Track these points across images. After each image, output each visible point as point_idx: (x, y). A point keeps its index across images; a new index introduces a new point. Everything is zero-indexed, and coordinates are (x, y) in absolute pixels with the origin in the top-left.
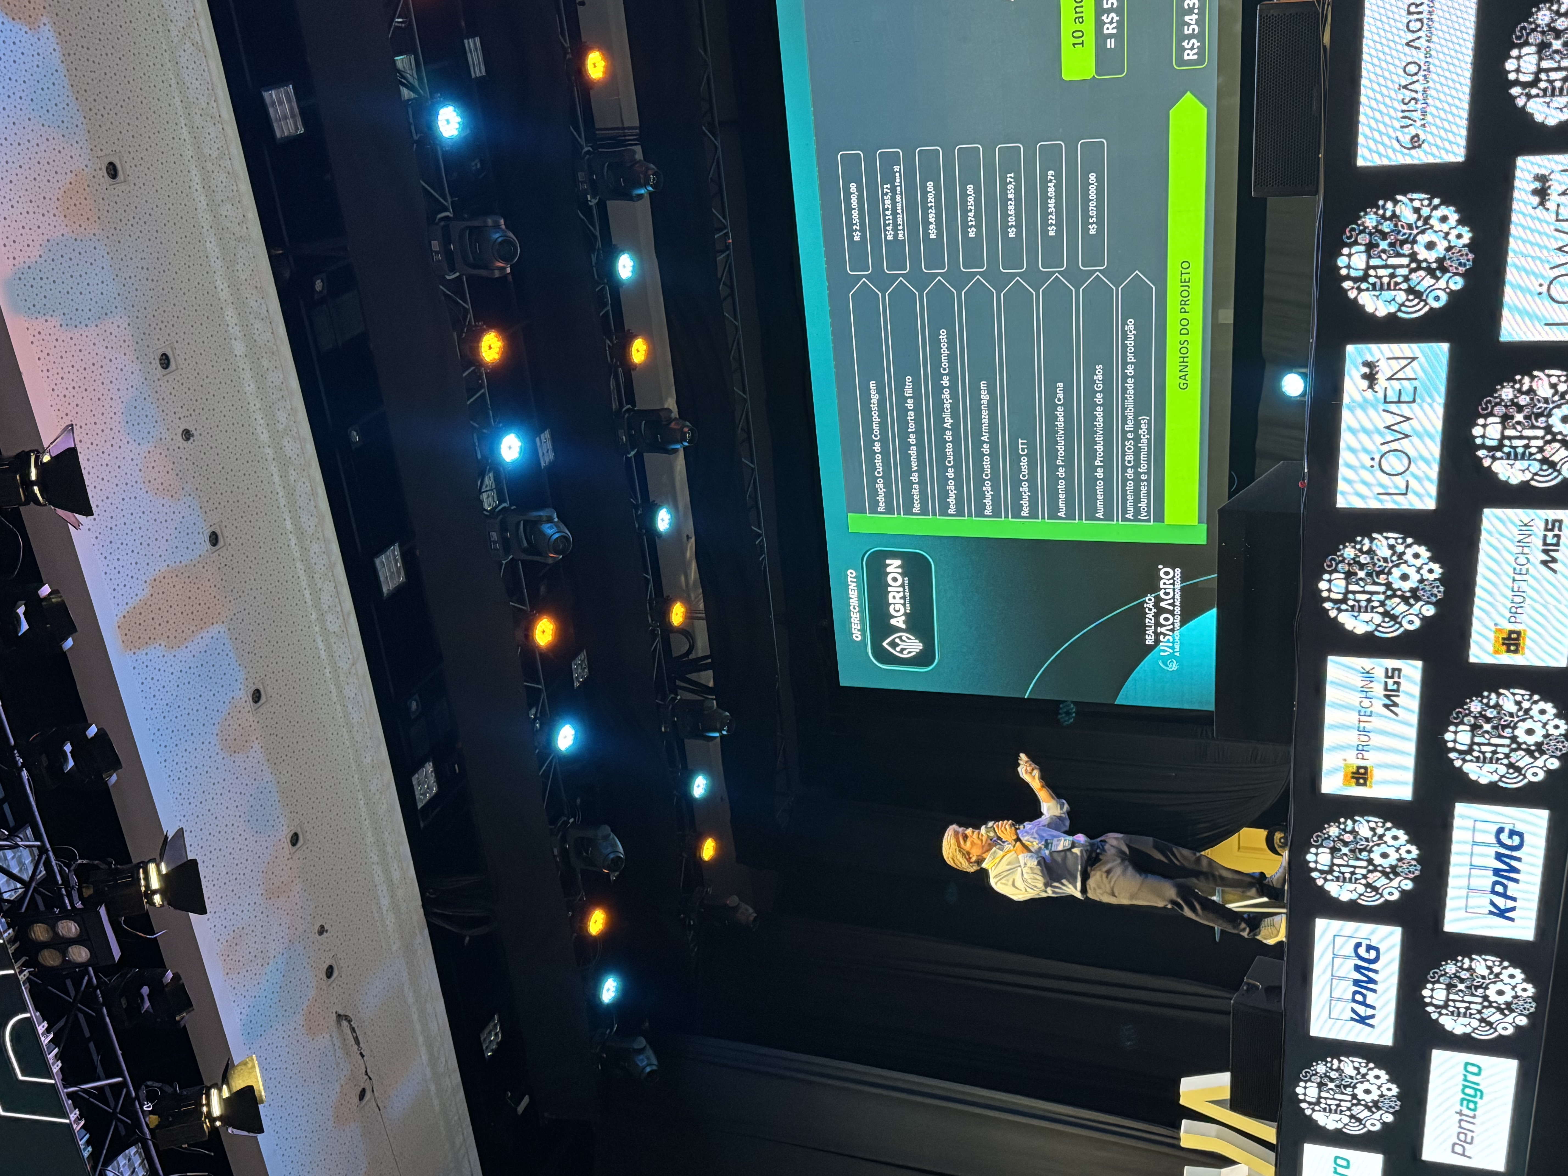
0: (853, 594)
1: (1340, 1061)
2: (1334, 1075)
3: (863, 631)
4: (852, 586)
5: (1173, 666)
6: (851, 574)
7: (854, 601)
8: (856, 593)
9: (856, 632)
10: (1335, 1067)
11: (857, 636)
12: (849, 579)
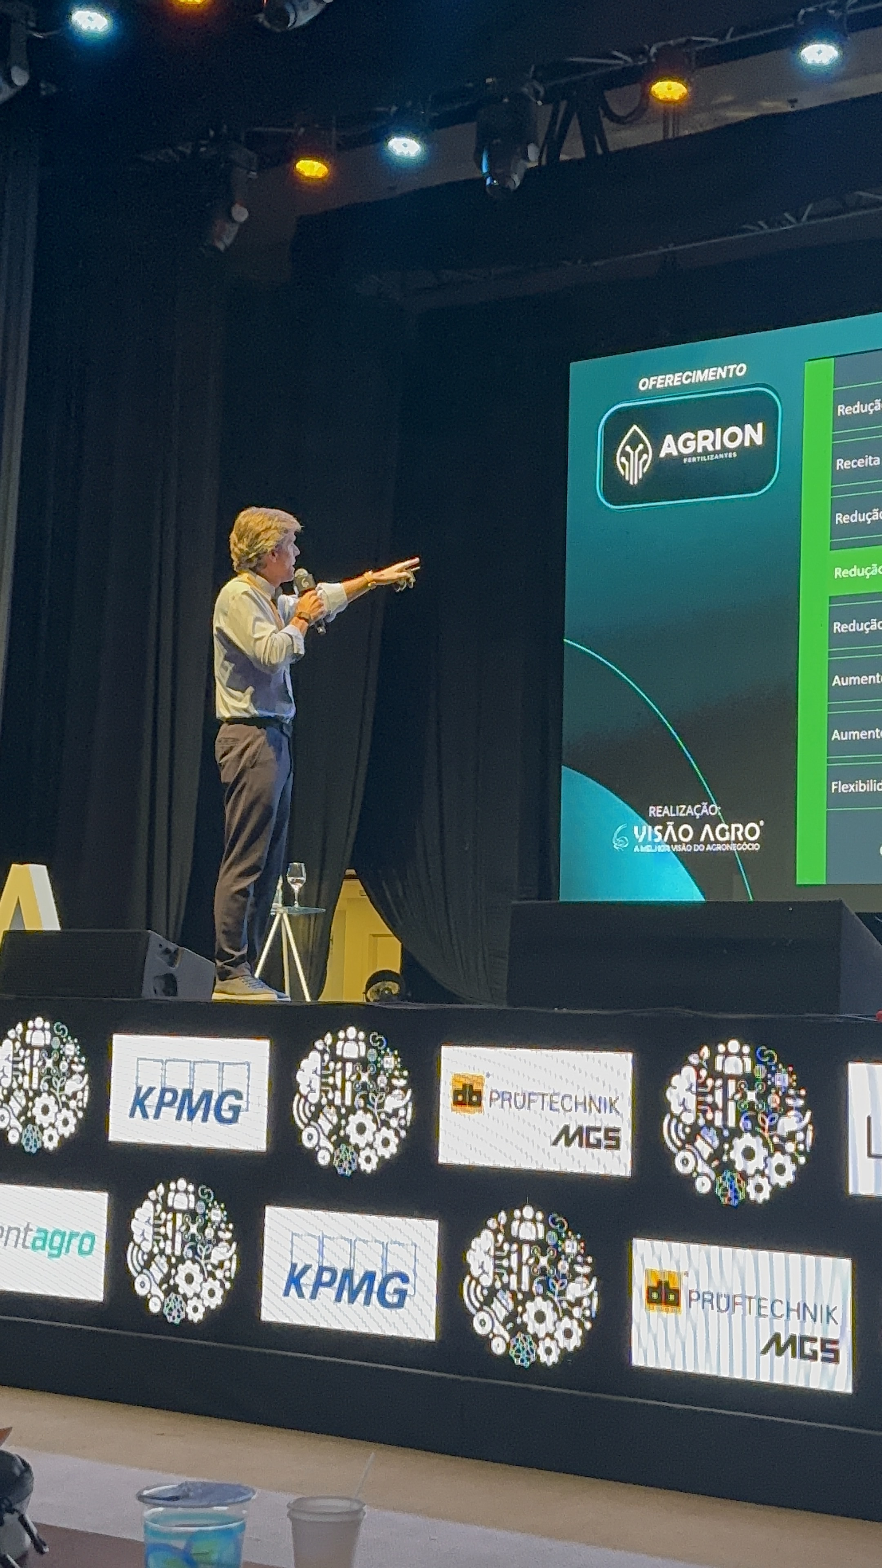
0: (708, 375)
1: (82, 1074)
2: (64, 1066)
3: (654, 392)
4: (722, 373)
5: (618, 845)
6: (740, 370)
7: (699, 376)
8: (711, 378)
9: (652, 383)
10: (74, 1067)
11: (646, 384)
12: (732, 367)
